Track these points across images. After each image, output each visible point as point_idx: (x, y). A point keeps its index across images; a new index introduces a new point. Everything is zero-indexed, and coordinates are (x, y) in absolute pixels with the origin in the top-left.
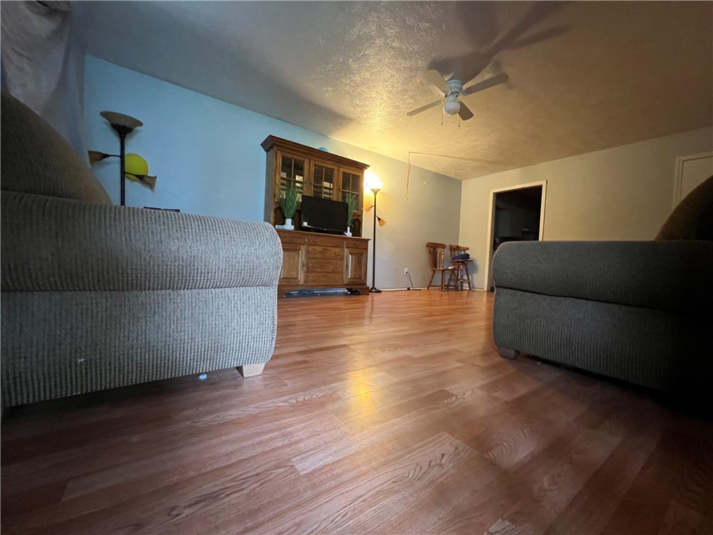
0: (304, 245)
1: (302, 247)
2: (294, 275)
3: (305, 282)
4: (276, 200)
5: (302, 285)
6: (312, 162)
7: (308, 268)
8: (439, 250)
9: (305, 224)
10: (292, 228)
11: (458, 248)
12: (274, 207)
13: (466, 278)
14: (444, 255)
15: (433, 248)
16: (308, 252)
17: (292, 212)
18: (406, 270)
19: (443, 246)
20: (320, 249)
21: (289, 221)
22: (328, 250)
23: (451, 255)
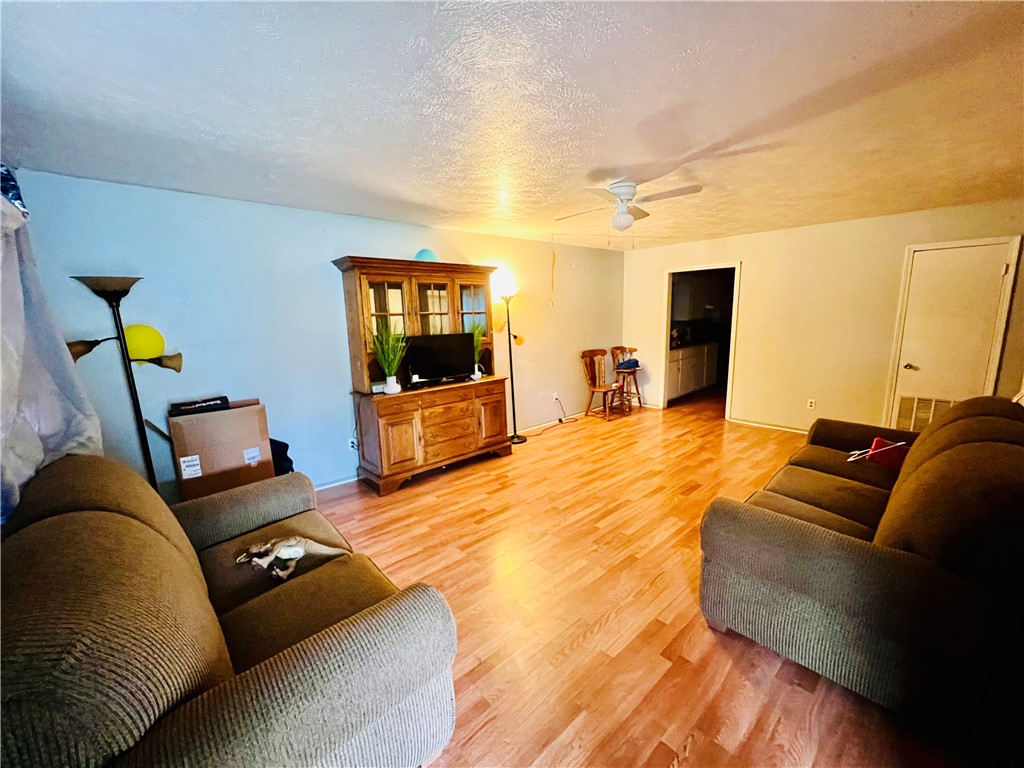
0: (417, 410)
1: (415, 413)
2: (409, 455)
3: (426, 460)
4: (369, 351)
5: (421, 467)
6: (414, 280)
7: (426, 442)
8: (597, 359)
9: (416, 378)
10: (398, 388)
11: (622, 349)
12: (365, 361)
13: (634, 390)
14: (605, 363)
15: (590, 358)
16: (423, 420)
17: (395, 365)
18: (555, 395)
19: (603, 352)
20: (439, 409)
21: (392, 380)
22: (451, 408)
23: (614, 361)
